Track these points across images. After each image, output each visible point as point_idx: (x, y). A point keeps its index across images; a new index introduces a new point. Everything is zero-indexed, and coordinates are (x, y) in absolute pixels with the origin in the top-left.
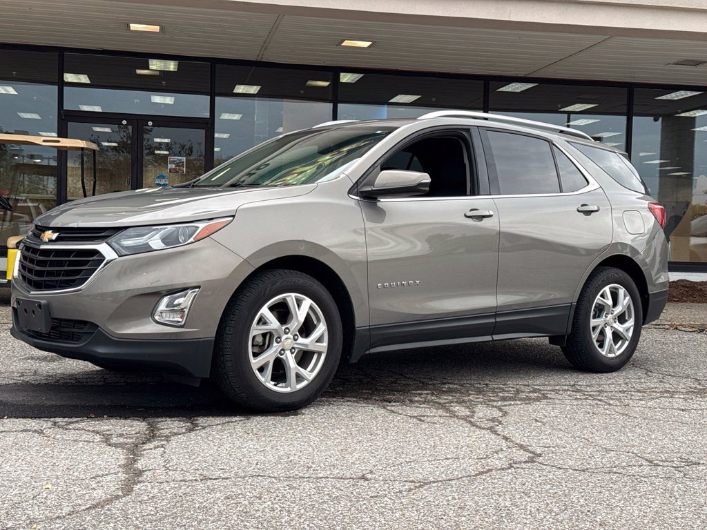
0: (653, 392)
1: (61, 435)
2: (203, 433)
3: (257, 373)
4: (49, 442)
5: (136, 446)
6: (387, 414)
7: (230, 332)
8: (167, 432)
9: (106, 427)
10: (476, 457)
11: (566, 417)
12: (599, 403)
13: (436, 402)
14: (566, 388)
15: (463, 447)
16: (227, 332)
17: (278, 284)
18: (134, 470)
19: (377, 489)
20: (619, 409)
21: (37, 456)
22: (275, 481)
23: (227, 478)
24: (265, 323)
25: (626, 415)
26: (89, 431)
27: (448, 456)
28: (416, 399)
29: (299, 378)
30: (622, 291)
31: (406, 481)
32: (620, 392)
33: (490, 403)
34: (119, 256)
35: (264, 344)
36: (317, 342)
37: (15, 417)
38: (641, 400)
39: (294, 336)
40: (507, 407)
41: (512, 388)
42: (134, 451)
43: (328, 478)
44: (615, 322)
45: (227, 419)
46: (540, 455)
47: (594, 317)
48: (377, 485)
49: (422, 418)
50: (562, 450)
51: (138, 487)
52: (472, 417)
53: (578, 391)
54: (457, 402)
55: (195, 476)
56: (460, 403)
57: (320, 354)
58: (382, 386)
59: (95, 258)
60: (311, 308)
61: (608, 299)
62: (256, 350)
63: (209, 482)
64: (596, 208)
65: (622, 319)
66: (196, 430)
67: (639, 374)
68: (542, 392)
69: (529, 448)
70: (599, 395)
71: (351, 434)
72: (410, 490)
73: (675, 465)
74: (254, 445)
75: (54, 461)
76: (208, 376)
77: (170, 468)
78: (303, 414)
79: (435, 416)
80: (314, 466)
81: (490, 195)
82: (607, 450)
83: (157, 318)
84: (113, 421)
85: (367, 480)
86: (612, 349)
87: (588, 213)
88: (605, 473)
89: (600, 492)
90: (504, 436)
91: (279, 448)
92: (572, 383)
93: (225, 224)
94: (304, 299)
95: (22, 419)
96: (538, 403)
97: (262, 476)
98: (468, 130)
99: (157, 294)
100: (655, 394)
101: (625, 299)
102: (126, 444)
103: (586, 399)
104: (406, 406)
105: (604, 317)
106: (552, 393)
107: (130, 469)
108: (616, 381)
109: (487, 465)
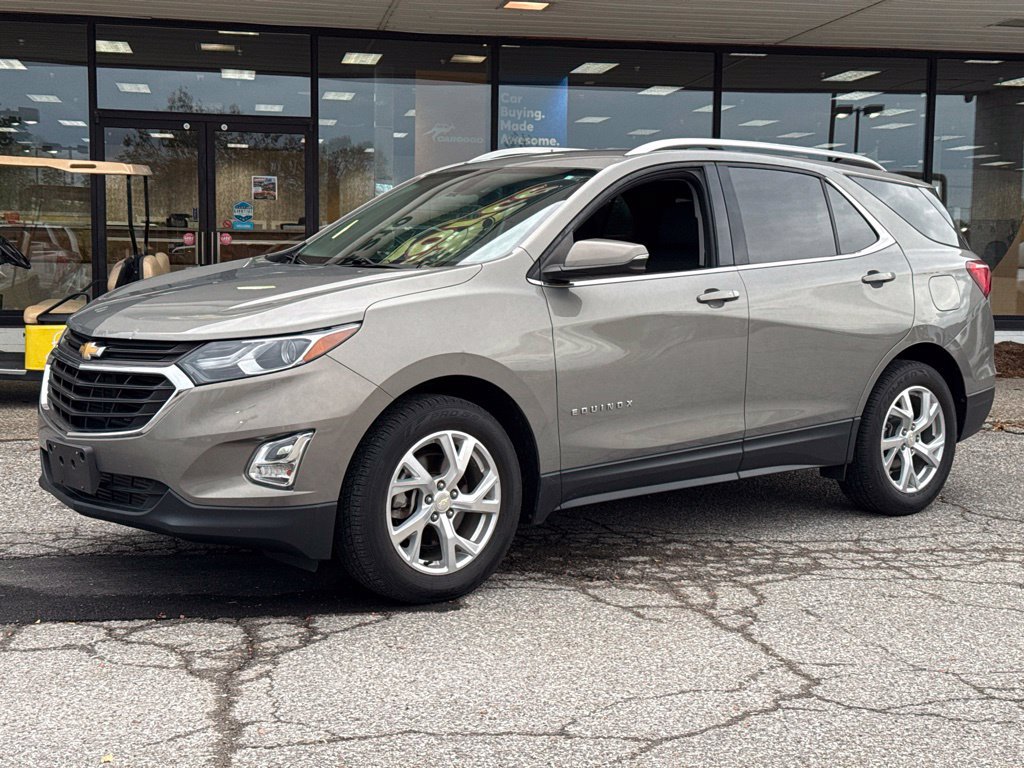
0: (975, 550)
1: (121, 654)
2: (323, 646)
3: (400, 549)
4: (105, 670)
5: (230, 673)
6: (589, 604)
7: (359, 493)
8: (271, 645)
9: (185, 639)
10: (725, 688)
11: (851, 604)
12: (898, 574)
13: (659, 579)
14: (846, 545)
15: (704, 667)
16: (355, 493)
17: (428, 418)
18: (230, 722)
19: (584, 756)
20: (927, 586)
21: (88, 696)
22: (436, 742)
23: (366, 738)
24: (409, 476)
25: (939, 597)
26: (159, 645)
27: (685, 687)
28: (629, 572)
29: (460, 552)
30: (927, 396)
31: (626, 739)
32: (927, 551)
33: (738, 579)
34: (196, 386)
35: (408, 506)
36: (485, 498)
37: (51, 620)
38: (957, 566)
39: (451, 493)
40: (763, 587)
41: (768, 547)
42: (227, 685)
43: (512, 733)
44: (917, 441)
45: (358, 619)
46: (817, 682)
47: (886, 437)
48: (584, 747)
49: (641, 611)
50: (850, 670)
51: (238, 757)
52: (713, 606)
53: (865, 552)
54: (689, 578)
55: (318, 734)
56: (695, 578)
57: (489, 516)
58: (577, 548)
59: (159, 387)
60: (476, 449)
61: (907, 409)
62: (397, 515)
63: (340, 746)
64: (889, 276)
65: (926, 436)
66: (314, 642)
67: (953, 516)
68: (813, 555)
69: (802, 667)
70: (895, 560)
71: (540, 645)
72: (633, 756)
73: (1016, 697)
74: (401, 670)
75: (114, 706)
76: (328, 556)
77: (282, 718)
78: (467, 606)
79: (658, 606)
80: (490, 710)
81: (734, 265)
82: (917, 669)
83: (253, 475)
84: (194, 625)
85: (568, 736)
86: (912, 481)
87: (878, 284)
88: (916, 715)
89: (912, 754)
90: (763, 645)
91: (436, 675)
92: (855, 537)
93: (349, 335)
94: (466, 438)
95: (61, 624)
96: (808, 577)
97: (415, 732)
98: (701, 169)
99: (253, 442)
100: (977, 555)
101: (931, 406)
102: (216, 671)
103: (878, 567)
104: (616, 586)
105: (901, 435)
106: (828, 556)
107: (224, 720)
108: (920, 532)
109: (743, 703)
